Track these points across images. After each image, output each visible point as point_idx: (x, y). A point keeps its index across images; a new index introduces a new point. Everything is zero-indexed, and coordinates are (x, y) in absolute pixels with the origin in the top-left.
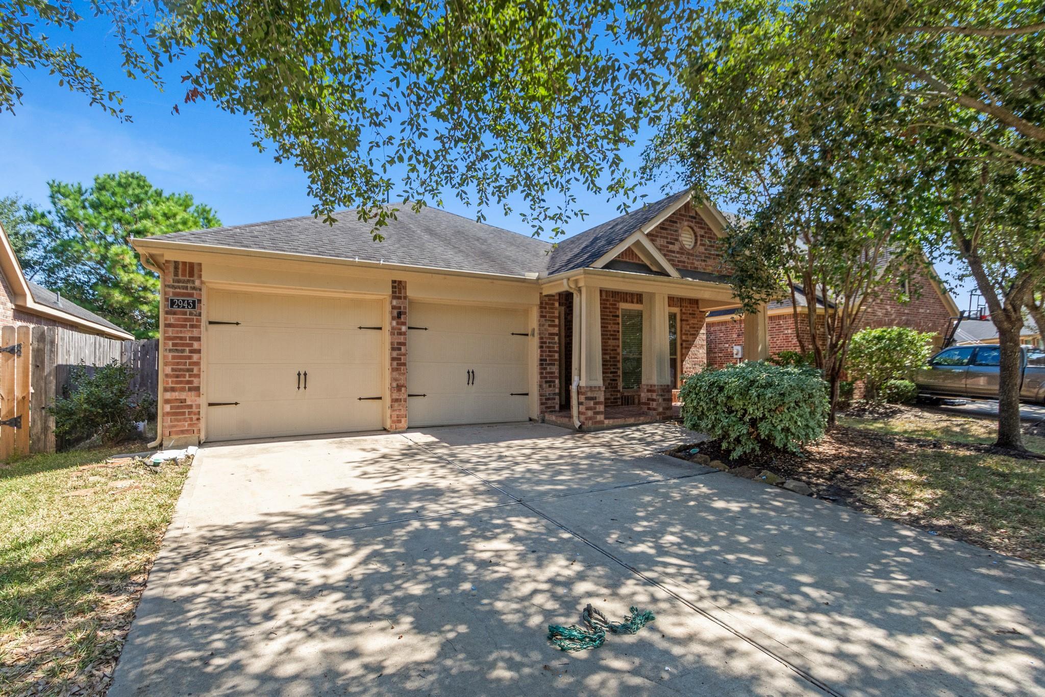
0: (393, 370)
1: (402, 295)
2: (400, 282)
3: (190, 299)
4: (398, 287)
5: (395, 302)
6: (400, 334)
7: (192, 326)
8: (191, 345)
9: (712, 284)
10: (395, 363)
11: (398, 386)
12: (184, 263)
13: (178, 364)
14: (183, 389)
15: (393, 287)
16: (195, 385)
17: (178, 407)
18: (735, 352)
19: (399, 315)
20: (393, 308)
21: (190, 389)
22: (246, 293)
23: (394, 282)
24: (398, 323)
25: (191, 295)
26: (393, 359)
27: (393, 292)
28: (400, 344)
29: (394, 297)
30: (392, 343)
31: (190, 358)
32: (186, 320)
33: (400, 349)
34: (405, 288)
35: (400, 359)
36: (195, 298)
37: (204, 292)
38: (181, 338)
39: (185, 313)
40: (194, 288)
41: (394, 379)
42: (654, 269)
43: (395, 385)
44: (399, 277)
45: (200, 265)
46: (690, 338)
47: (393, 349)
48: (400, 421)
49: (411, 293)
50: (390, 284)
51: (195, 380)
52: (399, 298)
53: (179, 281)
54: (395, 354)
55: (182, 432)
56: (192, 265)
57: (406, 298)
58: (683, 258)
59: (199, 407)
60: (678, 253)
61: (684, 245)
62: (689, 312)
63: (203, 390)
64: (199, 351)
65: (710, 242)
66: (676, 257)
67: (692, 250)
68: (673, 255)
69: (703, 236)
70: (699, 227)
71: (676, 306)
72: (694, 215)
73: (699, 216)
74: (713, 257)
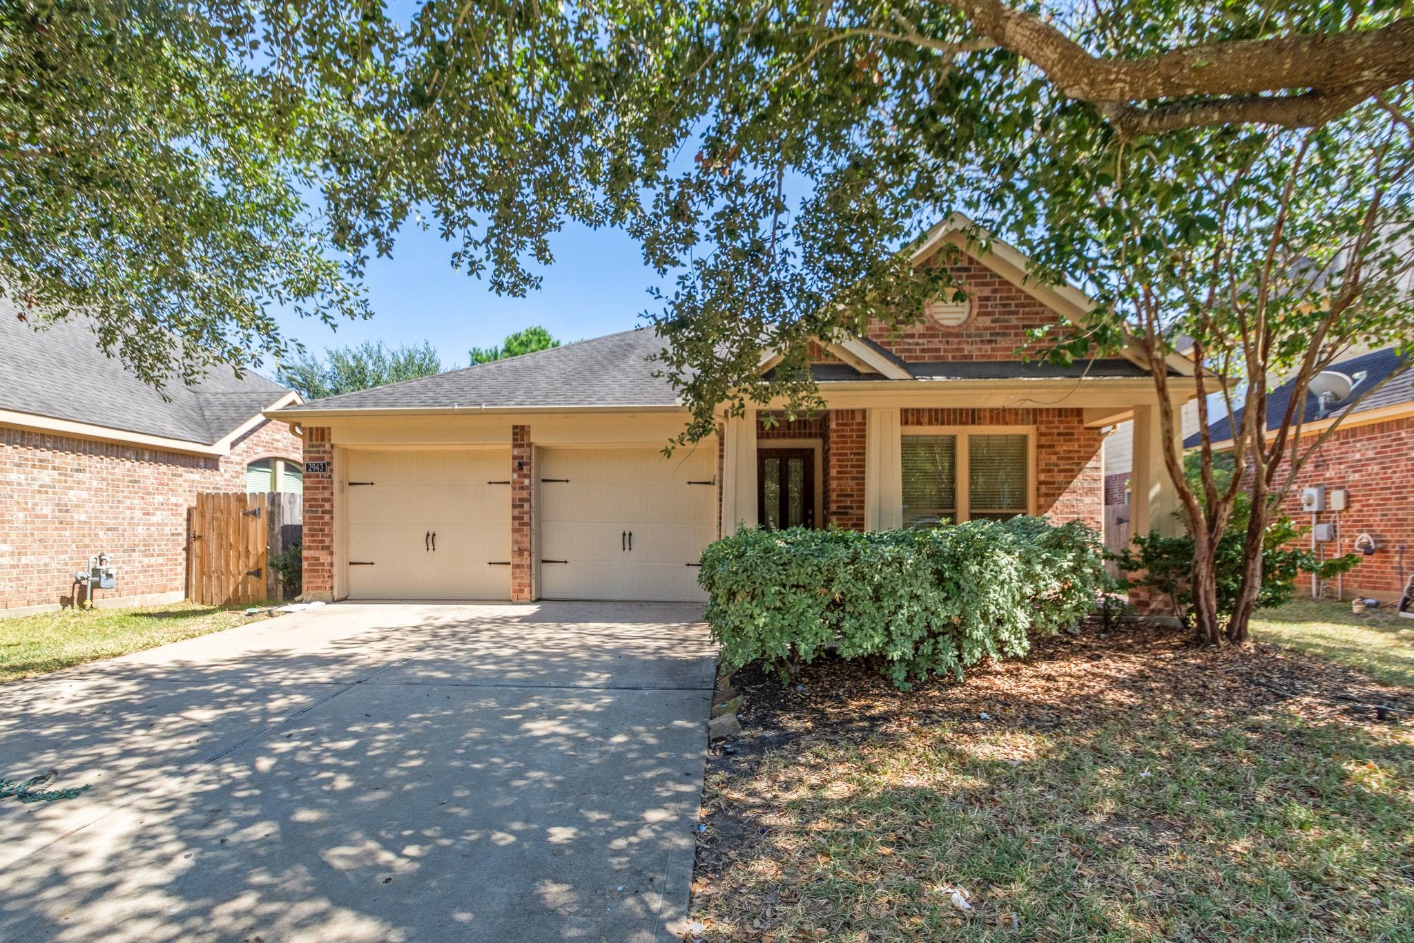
0: (514, 531)
1: (525, 442)
2: (523, 427)
3: (321, 463)
4: (520, 434)
5: (516, 452)
6: (522, 488)
7: (324, 488)
8: (322, 506)
9: (992, 382)
10: (516, 523)
11: (520, 549)
12: (317, 429)
13: (313, 524)
14: (317, 548)
15: (514, 434)
16: (327, 544)
17: (314, 565)
18: (1304, 499)
19: (521, 466)
20: (514, 458)
21: (323, 548)
22: (379, 453)
23: (515, 427)
24: (519, 476)
25: (322, 459)
26: (514, 518)
27: (514, 440)
28: (522, 500)
29: (515, 446)
30: (513, 500)
31: (322, 518)
32: (319, 482)
33: (522, 506)
34: (528, 434)
35: (522, 518)
36: (327, 460)
37: (336, 454)
38: (315, 500)
39: (317, 476)
40: (324, 452)
41: (515, 542)
42: (862, 370)
43: (516, 548)
44: (520, 421)
45: (329, 429)
46: (1060, 478)
47: (514, 506)
48: (522, 591)
49: (536, 438)
50: (511, 431)
51: (327, 540)
52: (522, 446)
53: (313, 446)
54: (516, 512)
55: (317, 588)
56: (323, 430)
57: (530, 445)
58: (936, 343)
59: (332, 565)
60: (921, 336)
61: (936, 322)
62: (1056, 431)
63: (335, 548)
64: (331, 512)
65: (1005, 306)
66: (917, 344)
67: (960, 326)
68: (911, 341)
69: (987, 299)
70: (976, 285)
71: (949, 424)
72: (965, 264)
73: (978, 263)
74: (1013, 332)
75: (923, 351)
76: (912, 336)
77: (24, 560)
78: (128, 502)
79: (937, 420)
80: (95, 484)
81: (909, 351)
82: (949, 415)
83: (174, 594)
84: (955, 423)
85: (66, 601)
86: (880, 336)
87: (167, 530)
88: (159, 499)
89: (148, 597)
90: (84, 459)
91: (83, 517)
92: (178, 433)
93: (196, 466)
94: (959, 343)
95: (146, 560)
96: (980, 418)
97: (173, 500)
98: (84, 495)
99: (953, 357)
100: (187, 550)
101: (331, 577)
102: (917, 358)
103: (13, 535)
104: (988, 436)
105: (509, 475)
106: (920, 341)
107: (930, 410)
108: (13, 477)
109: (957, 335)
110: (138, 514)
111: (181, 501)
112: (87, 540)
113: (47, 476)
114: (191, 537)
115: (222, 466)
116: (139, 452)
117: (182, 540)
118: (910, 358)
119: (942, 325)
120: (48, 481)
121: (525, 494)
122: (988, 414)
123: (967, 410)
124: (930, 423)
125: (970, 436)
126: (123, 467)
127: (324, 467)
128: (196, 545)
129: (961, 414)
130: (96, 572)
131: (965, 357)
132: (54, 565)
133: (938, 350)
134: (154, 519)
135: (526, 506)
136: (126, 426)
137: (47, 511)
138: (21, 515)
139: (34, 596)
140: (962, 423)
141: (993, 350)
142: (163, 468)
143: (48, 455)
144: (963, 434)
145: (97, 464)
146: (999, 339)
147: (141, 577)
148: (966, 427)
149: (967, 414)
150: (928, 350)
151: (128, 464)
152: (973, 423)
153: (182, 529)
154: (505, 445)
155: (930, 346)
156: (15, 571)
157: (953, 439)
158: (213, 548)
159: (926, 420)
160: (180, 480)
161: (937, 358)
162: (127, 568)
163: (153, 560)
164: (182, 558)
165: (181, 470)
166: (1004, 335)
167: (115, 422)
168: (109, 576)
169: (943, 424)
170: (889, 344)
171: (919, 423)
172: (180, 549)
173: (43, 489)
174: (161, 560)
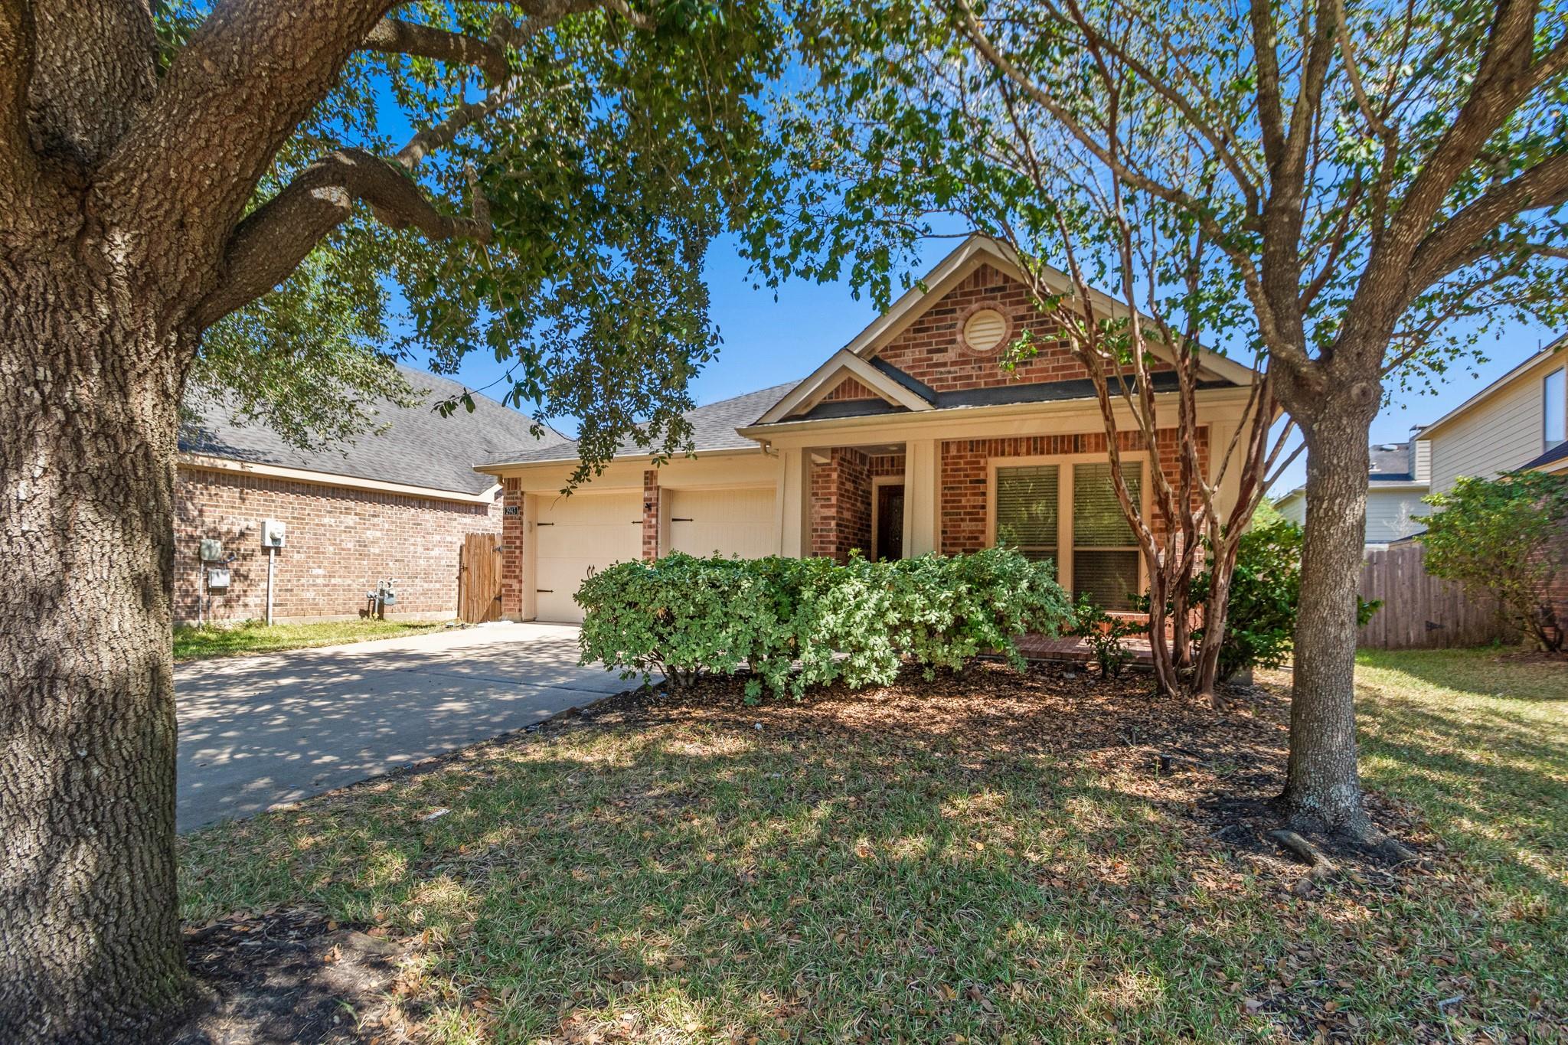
1: (654, 485)
2: (652, 472)
3: (515, 507)
4: (650, 479)
5: (647, 495)
6: (650, 527)
7: (516, 528)
8: (515, 543)
12: (513, 479)
14: (511, 577)
15: (646, 479)
16: (518, 574)
19: (649, 507)
20: (645, 500)
21: (515, 577)
23: (646, 473)
24: (649, 516)
25: (515, 504)
27: (646, 484)
28: (650, 537)
29: (647, 489)
30: (644, 537)
31: (515, 552)
32: (513, 523)
33: (650, 543)
34: (656, 477)
35: (650, 553)
36: (518, 505)
37: (525, 499)
39: (512, 518)
40: (518, 498)
42: (894, 404)
44: (650, 467)
45: (520, 479)
47: (644, 543)
49: (662, 482)
50: (643, 476)
51: (518, 571)
52: (650, 489)
53: (510, 494)
54: (646, 548)
55: (510, 610)
56: (517, 480)
57: (658, 488)
58: (968, 370)
59: (520, 591)
60: (954, 363)
61: (968, 347)
62: (1173, 456)
63: (524, 578)
64: (521, 548)
65: (1042, 323)
66: (949, 372)
67: (993, 349)
68: (942, 369)
69: (1023, 318)
70: (1011, 304)
71: (1049, 453)
72: (1001, 284)
73: (1014, 281)
74: (1050, 351)
75: (955, 379)
76: (944, 364)
77: (333, 581)
78: (412, 540)
79: (1035, 449)
80: (386, 526)
81: (940, 380)
82: (1049, 444)
83: (448, 613)
84: (1056, 452)
85: (363, 613)
86: (912, 368)
87: (443, 562)
88: (437, 538)
89: (428, 614)
90: (379, 507)
91: (377, 551)
92: (453, 486)
93: (470, 512)
94: (992, 368)
95: (426, 585)
96: (1083, 446)
97: (449, 539)
98: (378, 534)
99: (986, 383)
100: (459, 578)
101: (520, 601)
102: (948, 387)
103: (326, 563)
104: (1096, 465)
105: (641, 516)
106: (952, 369)
107: (1028, 439)
108: (326, 520)
109: (989, 360)
110: (420, 549)
111: (455, 539)
112: (380, 569)
113: (350, 520)
114: (463, 569)
115: (490, 512)
116: (421, 502)
117: (456, 571)
118: (942, 387)
119: (974, 351)
120: (351, 524)
121: (652, 532)
122: (1093, 440)
123: (1069, 436)
124: (1028, 453)
125: (1076, 467)
126: (409, 513)
127: (516, 511)
128: (464, 574)
129: (1063, 442)
130: (382, 592)
131: (998, 382)
132: (354, 586)
133: (970, 377)
134: (433, 553)
135: (653, 542)
136: (410, 481)
137: (350, 545)
138: (331, 548)
139: (340, 608)
140: (1063, 452)
141: (1027, 372)
142: (441, 514)
143: (352, 504)
144: (1066, 463)
145: (388, 511)
146: (1034, 360)
147: (422, 598)
148: (1069, 456)
149: (1069, 442)
150: (960, 378)
151: (413, 510)
152: (1076, 451)
153: (456, 562)
154: (639, 490)
155: (964, 373)
156: (327, 589)
157: (1057, 468)
158: (474, 577)
159: (1024, 450)
160: (455, 523)
161: (968, 385)
162: (410, 590)
163: (431, 585)
164: (455, 585)
165: (455, 515)
166: (1039, 355)
167: (403, 479)
168: (391, 596)
169: (1042, 453)
170: (923, 374)
171: (1017, 454)
172: (454, 578)
173: (348, 529)
174: (438, 585)
